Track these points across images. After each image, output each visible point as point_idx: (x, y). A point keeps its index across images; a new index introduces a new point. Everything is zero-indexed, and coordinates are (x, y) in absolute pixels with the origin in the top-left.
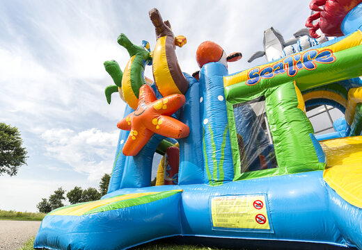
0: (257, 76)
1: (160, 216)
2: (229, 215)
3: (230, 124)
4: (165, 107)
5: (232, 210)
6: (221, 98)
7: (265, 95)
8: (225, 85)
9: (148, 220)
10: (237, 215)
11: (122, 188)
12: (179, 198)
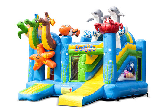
0: (78, 48)
1: (48, 92)
2: (65, 91)
3: (69, 64)
4: (47, 57)
5: (65, 90)
6: (67, 54)
7: (80, 56)
8: (69, 49)
9: (45, 93)
10: (66, 91)
11: (34, 80)
12: (53, 87)
